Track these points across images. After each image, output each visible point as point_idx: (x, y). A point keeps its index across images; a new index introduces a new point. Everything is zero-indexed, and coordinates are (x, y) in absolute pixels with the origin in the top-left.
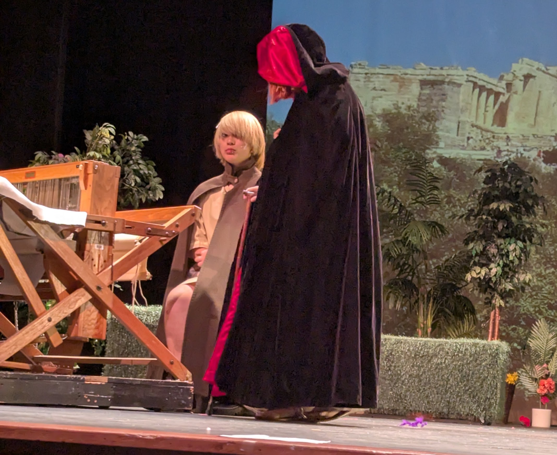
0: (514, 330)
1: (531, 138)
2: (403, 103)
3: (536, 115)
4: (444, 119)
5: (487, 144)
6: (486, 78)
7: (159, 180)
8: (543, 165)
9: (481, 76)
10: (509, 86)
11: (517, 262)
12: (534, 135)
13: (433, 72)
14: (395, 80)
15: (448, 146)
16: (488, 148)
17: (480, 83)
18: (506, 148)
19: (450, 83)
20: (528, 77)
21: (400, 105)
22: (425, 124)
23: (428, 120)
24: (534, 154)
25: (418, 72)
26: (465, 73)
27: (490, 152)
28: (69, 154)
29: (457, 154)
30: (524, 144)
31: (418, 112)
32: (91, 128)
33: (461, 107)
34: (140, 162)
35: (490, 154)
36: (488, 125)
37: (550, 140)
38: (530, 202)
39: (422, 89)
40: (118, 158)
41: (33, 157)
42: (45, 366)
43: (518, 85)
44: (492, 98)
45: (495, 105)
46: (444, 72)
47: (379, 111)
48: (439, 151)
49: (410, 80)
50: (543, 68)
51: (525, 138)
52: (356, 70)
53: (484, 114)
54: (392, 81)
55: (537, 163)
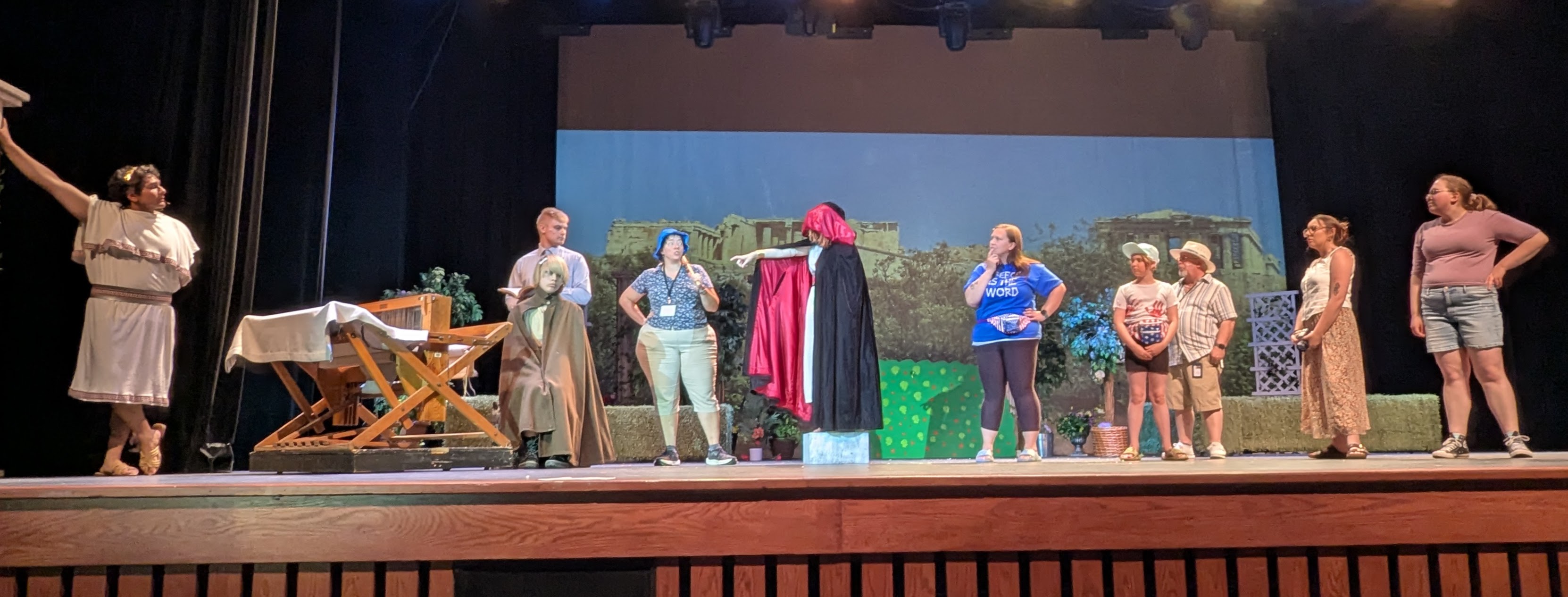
0: (735, 396)
6: (707, 228)
7: (477, 306)
9: (703, 226)
10: (722, 233)
11: (734, 350)
14: (645, 231)
17: (704, 231)
18: (723, 274)
20: (734, 227)
24: (741, 277)
25: (661, 225)
26: (693, 225)
28: (410, 290)
32: (426, 271)
34: (464, 294)
36: (710, 259)
38: (741, 310)
40: (448, 292)
41: (382, 294)
42: (400, 444)
43: (729, 232)
44: (712, 240)
45: (714, 245)
47: (635, 252)
50: (744, 220)
52: (617, 225)
53: (707, 252)
55: (744, 283)
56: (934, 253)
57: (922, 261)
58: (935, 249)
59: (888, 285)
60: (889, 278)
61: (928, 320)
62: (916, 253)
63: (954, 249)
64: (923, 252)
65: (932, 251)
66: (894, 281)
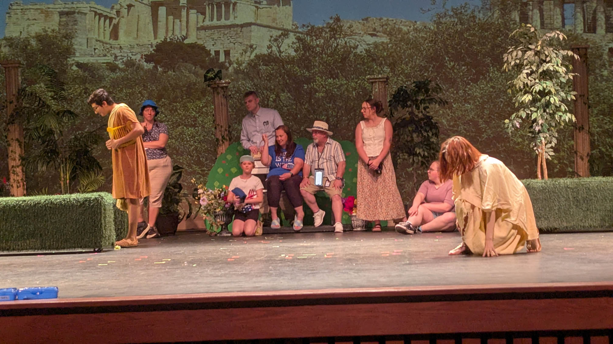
1: (136, 46)
2: (49, 28)
3: (137, 31)
4: (77, 37)
5: (108, 52)
6: (102, 8)
8: (145, 64)
9: (99, 7)
10: (118, 12)
12: (137, 45)
13: (67, 6)
14: (42, 12)
15: (81, 55)
16: (109, 55)
17: (98, 12)
18: (120, 54)
19: (78, 13)
20: (130, 6)
21: (47, 29)
22: (65, 41)
23: (67, 39)
24: (138, 57)
25: (57, 6)
26: (88, 5)
27: (110, 58)
29: (89, 60)
30: (132, 51)
31: (60, 33)
33: (87, 28)
35: (110, 59)
36: (107, 40)
37: (148, 47)
39: (60, 18)
43: (124, 11)
44: (108, 21)
45: (110, 26)
46: (74, 6)
47: (33, 34)
48: (76, 59)
49: (52, 11)
51: (132, 47)
52: (14, 7)
53: (104, 33)
54: (40, 13)
55: (141, 63)
56: (327, 28)
57: (315, 36)
58: (328, 23)
59: (282, 61)
60: (283, 54)
61: (321, 94)
62: (309, 28)
63: (348, 22)
64: (316, 26)
65: (325, 25)
66: (288, 57)
